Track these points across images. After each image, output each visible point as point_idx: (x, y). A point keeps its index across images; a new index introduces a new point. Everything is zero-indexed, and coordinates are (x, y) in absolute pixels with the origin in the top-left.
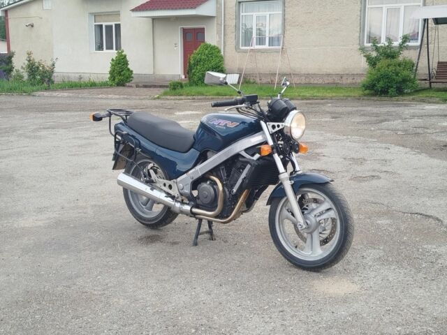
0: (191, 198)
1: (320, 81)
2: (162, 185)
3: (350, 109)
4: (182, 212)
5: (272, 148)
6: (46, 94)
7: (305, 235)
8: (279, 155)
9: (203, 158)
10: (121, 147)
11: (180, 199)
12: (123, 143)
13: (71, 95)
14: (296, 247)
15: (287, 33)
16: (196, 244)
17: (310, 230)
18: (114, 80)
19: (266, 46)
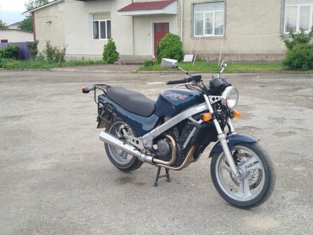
0: (153, 151)
1: (252, 59)
2: (131, 141)
3: (273, 80)
4: (146, 161)
5: (213, 115)
6: (59, 69)
7: (239, 181)
8: (218, 120)
9: (161, 121)
10: (103, 112)
11: (144, 152)
12: (104, 109)
13: (76, 70)
14: (231, 190)
15: (228, 25)
16: (156, 185)
17: (242, 178)
18: (106, 59)
19: (213, 35)
